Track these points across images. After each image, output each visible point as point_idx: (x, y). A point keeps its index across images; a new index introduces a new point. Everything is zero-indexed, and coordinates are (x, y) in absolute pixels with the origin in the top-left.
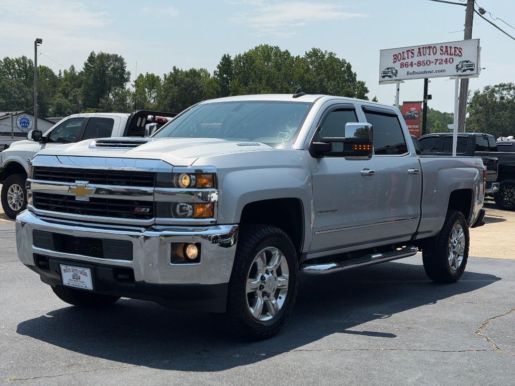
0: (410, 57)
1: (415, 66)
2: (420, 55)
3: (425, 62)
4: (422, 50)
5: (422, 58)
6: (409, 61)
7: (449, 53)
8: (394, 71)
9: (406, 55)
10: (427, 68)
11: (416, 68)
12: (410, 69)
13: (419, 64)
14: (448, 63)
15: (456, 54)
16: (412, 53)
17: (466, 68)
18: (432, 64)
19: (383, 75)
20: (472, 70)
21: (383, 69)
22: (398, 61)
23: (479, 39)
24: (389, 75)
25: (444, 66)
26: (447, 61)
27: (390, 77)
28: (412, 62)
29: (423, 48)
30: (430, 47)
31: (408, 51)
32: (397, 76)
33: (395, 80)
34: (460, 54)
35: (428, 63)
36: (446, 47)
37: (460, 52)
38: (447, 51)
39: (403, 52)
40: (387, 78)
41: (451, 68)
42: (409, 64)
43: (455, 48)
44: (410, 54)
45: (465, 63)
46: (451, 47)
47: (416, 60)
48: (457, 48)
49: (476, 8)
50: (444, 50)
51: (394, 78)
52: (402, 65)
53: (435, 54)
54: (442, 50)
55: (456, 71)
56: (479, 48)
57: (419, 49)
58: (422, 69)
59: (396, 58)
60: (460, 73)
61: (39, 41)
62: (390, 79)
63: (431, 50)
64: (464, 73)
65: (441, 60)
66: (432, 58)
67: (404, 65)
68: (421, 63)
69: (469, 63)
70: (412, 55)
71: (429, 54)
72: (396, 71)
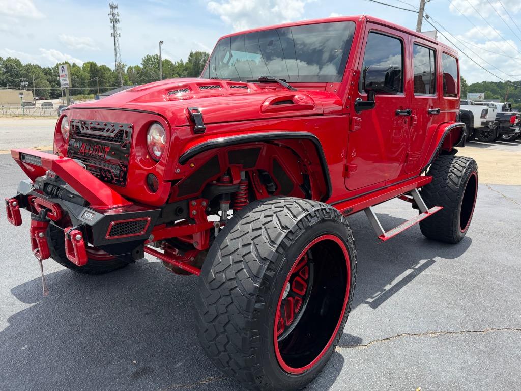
49: (424, 15)
61: (162, 42)
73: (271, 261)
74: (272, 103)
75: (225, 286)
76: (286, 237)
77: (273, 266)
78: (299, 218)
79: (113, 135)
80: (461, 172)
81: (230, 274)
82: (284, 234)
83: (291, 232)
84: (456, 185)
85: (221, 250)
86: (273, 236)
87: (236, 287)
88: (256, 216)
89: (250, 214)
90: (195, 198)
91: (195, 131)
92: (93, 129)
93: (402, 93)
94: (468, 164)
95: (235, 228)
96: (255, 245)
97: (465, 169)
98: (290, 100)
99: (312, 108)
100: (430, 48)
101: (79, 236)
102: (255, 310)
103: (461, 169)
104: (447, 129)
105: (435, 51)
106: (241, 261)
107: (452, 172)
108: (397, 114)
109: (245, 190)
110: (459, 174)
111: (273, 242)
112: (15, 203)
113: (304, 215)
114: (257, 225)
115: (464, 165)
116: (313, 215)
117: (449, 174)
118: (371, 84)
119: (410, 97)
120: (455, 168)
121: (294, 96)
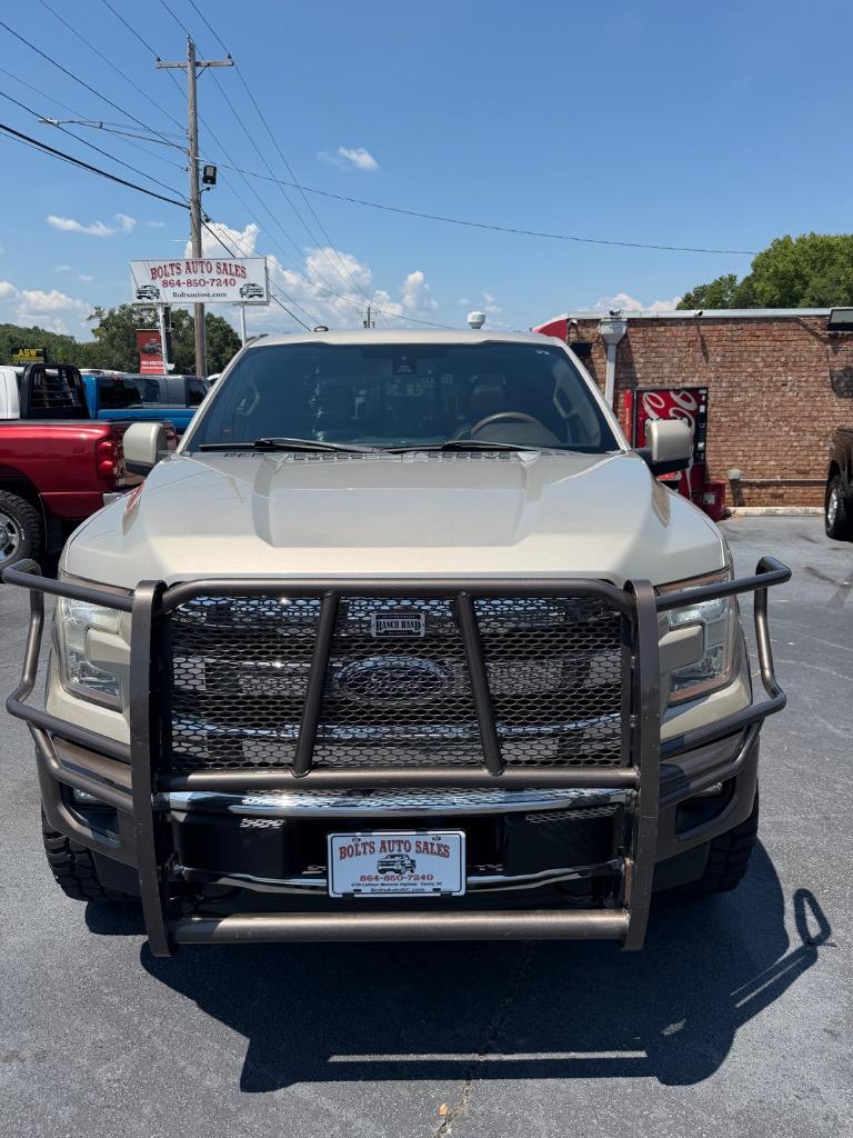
0: (175, 273)
1: (184, 286)
3: (198, 282)
5: (192, 277)
6: (176, 278)
7: (229, 272)
8: (154, 291)
9: (169, 270)
10: (202, 290)
11: (184, 289)
12: (177, 290)
13: (189, 283)
14: (229, 285)
15: (238, 274)
16: (179, 268)
17: (252, 294)
18: (206, 285)
19: (139, 295)
20: (261, 296)
21: (139, 287)
22: (158, 277)
23: (266, 258)
24: (148, 295)
25: (224, 289)
26: (226, 283)
27: (149, 298)
28: (179, 281)
32: (160, 297)
33: (158, 303)
34: (244, 275)
35: (202, 283)
36: (224, 264)
37: (243, 272)
38: (225, 270)
39: (165, 266)
40: (145, 300)
41: (233, 292)
42: (175, 283)
43: (235, 266)
44: (175, 269)
45: (251, 287)
46: (231, 265)
47: (184, 277)
48: (238, 266)
50: (222, 267)
51: (156, 300)
52: (165, 284)
53: (209, 272)
54: (218, 267)
55: (239, 295)
56: (266, 270)
57: (187, 263)
58: (193, 290)
59: (154, 273)
60: (245, 299)
62: (149, 301)
63: (204, 266)
64: (251, 299)
65: (219, 281)
66: (207, 277)
67: (168, 283)
68: (192, 283)
69: (256, 287)
70: (178, 271)
71: (202, 272)
72: (158, 291)
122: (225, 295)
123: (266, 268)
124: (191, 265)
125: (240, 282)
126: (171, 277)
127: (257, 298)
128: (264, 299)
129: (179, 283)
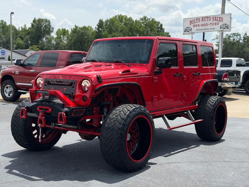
0: (198, 22)
1: (200, 26)
2: (203, 21)
3: (205, 24)
4: (204, 19)
5: (204, 23)
6: (198, 24)
7: (217, 20)
8: (190, 29)
9: (196, 21)
10: (206, 27)
11: (201, 27)
12: (198, 28)
13: (202, 25)
14: (216, 25)
15: (220, 20)
16: (199, 20)
17: (225, 27)
18: (208, 25)
19: (185, 31)
20: (228, 28)
21: (185, 28)
22: (192, 24)
23: (231, 14)
24: (188, 30)
25: (214, 26)
26: (215, 24)
27: (188, 31)
28: (199, 24)
29: (204, 18)
30: (207, 17)
31: (197, 19)
32: (192, 31)
33: (191, 33)
34: (222, 21)
35: (207, 25)
36: (215, 17)
37: (222, 19)
38: (216, 19)
39: (195, 20)
40: (187, 32)
41: (218, 27)
42: (197, 25)
43: (220, 17)
44: (198, 20)
45: (225, 25)
46: (217, 17)
47: (201, 23)
48: (221, 18)
50: (214, 18)
51: (190, 32)
52: (194, 26)
53: (210, 21)
54: (213, 19)
55: (220, 28)
56: (231, 18)
57: (202, 18)
58: (203, 27)
59: (191, 22)
60: (222, 29)
61: (12, 13)
62: (188, 32)
63: (208, 19)
64: (224, 30)
65: (213, 24)
66: (209, 22)
67: (195, 26)
68: (203, 25)
69: (226, 25)
70: (199, 21)
72: (191, 28)
73: (125, 120)
74: (123, 72)
75: (111, 128)
76: (129, 113)
77: (126, 121)
78: (133, 108)
79: (68, 84)
80: (213, 103)
81: (112, 124)
82: (128, 112)
83: (130, 112)
84: (211, 109)
85: (109, 119)
86: (125, 113)
87: (115, 127)
88: (119, 108)
89: (117, 108)
90: (95, 106)
91: (99, 82)
92: (57, 82)
93: (177, 67)
94: (216, 99)
95: (112, 112)
96: (120, 116)
97: (214, 102)
98: (128, 71)
99: (137, 73)
100: (192, 45)
101: (65, 114)
102: (121, 133)
103: (213, 101)
104: (205, 82)
105: (196, 46)
106: (116, 120)
107: (209, 103)
108: (175, 76)
109: (113, 104)
110: (212, 104)
111: (125, 114)
112: (26, 109)
113: (134, 107)
114: (120, 111)
115: (214, 100)
116: (138, 108)
117: (207, 104)
118: (161, 64)
119: (181, 68)
120: (210, 101)
121: (130, 70)
122: (214, 29)
123: (231, 17)
124: (203, 19)
125: (221, 23)
126: (196, 23)
127: (226, 29)
128: (229, 29)
129: (199, 26)
